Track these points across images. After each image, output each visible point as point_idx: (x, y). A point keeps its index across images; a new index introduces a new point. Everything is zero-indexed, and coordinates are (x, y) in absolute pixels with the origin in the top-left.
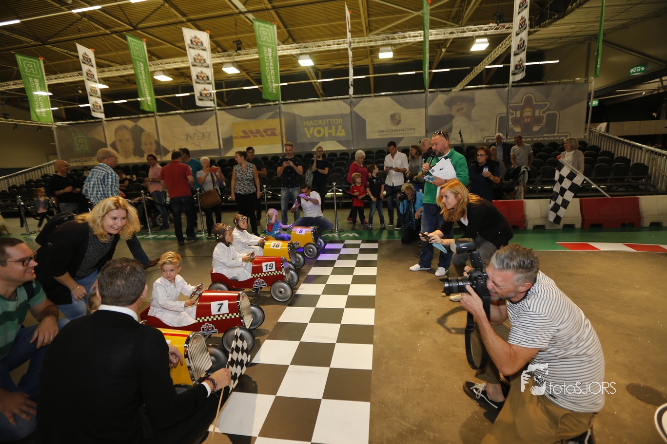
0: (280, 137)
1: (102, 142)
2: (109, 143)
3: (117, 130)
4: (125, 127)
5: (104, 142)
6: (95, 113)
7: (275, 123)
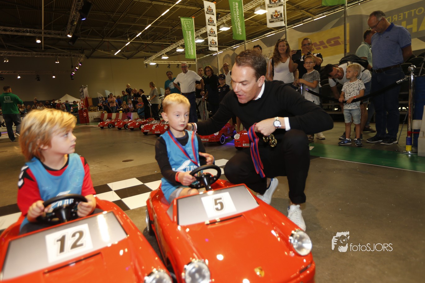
0: (343, 46)
1: (216, 68)
2: (219, 69)
3: (224, 59)
4: (228, 55)
5: (217, 68)
6: (211, 48)
7: (339, 31)
